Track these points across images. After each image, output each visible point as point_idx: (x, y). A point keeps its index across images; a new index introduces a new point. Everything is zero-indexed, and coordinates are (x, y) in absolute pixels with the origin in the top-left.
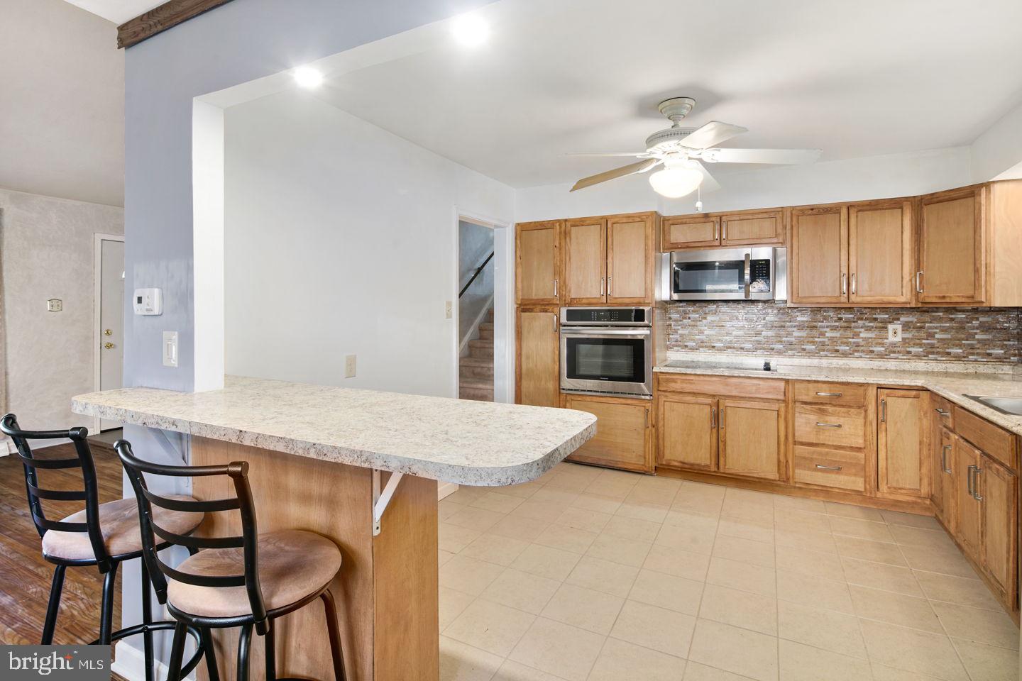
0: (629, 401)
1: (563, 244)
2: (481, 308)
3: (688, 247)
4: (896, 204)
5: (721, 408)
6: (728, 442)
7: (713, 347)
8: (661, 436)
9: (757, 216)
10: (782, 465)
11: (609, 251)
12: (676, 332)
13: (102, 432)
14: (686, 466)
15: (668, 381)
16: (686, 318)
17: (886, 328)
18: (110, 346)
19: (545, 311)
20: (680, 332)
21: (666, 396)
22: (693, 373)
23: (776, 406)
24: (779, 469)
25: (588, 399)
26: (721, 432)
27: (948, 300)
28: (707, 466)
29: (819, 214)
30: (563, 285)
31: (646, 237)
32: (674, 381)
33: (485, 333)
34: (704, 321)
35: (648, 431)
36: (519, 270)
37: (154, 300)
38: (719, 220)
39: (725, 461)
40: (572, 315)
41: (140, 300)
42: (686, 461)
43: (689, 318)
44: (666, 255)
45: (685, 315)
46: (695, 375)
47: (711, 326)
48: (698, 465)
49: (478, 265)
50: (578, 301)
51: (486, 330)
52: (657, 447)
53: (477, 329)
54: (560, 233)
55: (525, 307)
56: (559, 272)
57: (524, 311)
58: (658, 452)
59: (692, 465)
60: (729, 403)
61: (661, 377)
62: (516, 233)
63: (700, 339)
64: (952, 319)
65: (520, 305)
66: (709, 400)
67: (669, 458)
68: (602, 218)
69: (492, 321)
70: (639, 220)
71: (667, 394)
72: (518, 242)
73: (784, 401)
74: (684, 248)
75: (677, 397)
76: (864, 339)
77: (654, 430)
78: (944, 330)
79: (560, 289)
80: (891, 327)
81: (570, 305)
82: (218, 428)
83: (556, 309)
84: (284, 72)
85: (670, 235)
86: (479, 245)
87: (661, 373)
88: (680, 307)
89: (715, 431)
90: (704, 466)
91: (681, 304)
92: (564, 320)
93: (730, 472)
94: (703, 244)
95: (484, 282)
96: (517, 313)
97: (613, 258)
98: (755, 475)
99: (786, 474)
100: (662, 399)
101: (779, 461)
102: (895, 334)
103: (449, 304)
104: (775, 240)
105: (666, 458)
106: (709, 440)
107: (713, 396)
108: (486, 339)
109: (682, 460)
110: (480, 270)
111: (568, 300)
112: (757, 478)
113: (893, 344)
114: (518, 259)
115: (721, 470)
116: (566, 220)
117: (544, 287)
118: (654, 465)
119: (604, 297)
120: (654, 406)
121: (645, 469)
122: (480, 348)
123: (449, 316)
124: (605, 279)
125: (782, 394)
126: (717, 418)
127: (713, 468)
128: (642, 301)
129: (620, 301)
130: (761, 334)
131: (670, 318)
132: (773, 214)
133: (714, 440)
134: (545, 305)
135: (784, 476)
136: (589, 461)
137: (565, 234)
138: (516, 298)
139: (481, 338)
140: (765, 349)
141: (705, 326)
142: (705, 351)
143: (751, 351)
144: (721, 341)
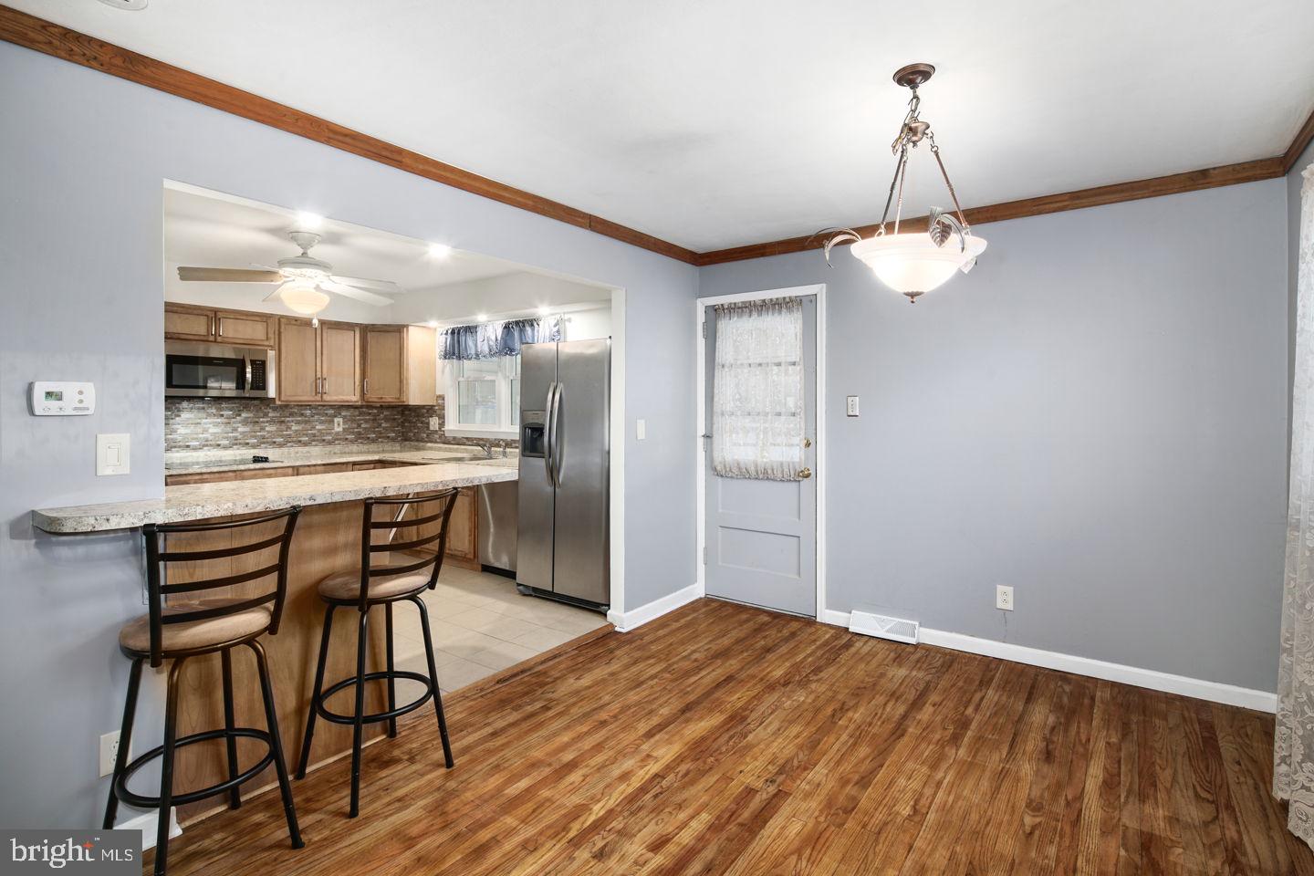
4: (349, 326)
7: (188, 446)
9: (252, 318)
17: (333, 421)
27: (383, 400)
29: (301, 325)
34: (177, 418)
38: (213, 316)
47: (186, 424)
64: (370, 414)
76: (319, 430)
78: (366, 421)
80: (336, 420)
94: (197, 338)
102: (339, 425)
104: (266, 343)
113: (337, 433)
132: (265, 319)
140: (240, 444)
141: (179, 424)
142: (178, 452)
143: (225, 448)
144: (196, 439)
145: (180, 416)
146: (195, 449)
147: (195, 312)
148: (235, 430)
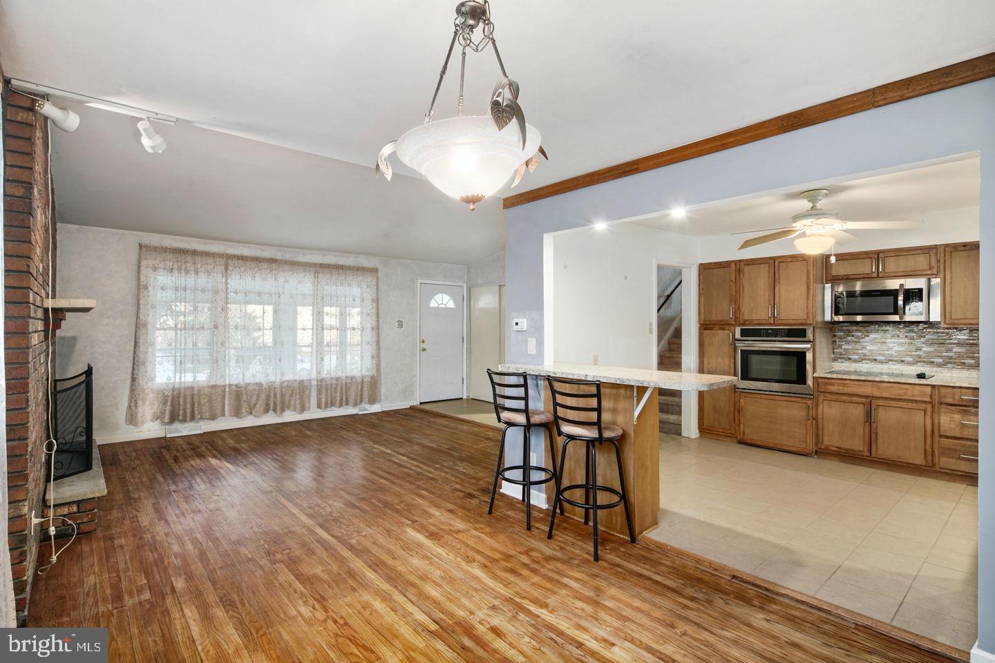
0: (793, 399)
1: (738, 279)
2: (669, 327)
3: (848, 279)
5: (873, 407)
6: (880, 433)
7: (876, 360)
8: (820, 426)
9: (912, 253)
10: (930, 454)
11: (776, 284)
12: (840, 347)
13: (421, 403)
14: (842, 451)
15: (826, 384)
16: (849, 336)
18: (424, 350)
19: (723, 329)
20: (843, 347)
21: (825, 396)
22: (848, 378)
23: (923, 406)
24: (925, 457)
25: (758, 396)
26: (874, 426)
28: (861, 451)
30: (738, 310)
31: (808, 273)
32: (832, 384)
33: (673, 347)
34: (867, 338)
35: (809, 422)
36: (702, 299)
37: (524, 323)
38: (876, 257)
39: (877, 449)
40: (744, 333)
41: (517, 324)
42: (842, 447)
43: (853, 336)
44: (828, 286)
45: (849, 333)
46: (850, 380)
47: (874, 342)
48: (853, 450)
49: (668, 293)
50: (751, 322)
51: (674, 344)
52: (817, 435)
53: (667, 343)
54: (736, 270)
55: (706, 326)
56: (735, 299)
57: (705, 329)
58: (818, 439)
59: (848, 450)
60: (880, 402)
61: (820, 381)
62: (699, 270)
63: (862, 353)
65: (703, 325)
66: (863, 400)
67: (828, 444)
68: (771, 258)
69: (680, 337)
70: (801, 259)
71: (826, 394)
72: (701, 278)
73: (931, 403)
74: (845, 279)
75: (834, 397)
77: (814, 422)
79: (735, 313)
81: (743, 325)
82: (576, 374)
83: (732, 328)
84: (591, 226)
85: (831, 270)
86: (667, 278)
87: (820, 378)
88: (844, 326)
89: (867, 424)
90: (858, 451)
91: (845, 325)
92: (738, 335)
93: (881, 457)
94: (862, 276)
95: (672, 306)
96: (700, 330)
97: (779, 289)
98: (904, 461)
99: (932, 461)
100: (821, 398)
101: (925, 450)
103: (651, 324)
104: (929, 272)
105: (824, 443)
106: (862, 431)
107: (867, 397)
108: (674, 351)
109: (839, 446)
110: (669, 297)
111: (742, 321)
112: (906, 463)
114: (701, 291)
115: (873, 455)
116: (740, 261)
117: (724, 311)
118: (814, 449)
119: (772, 319)
120: (814, 403)
121: (807, 451)
122: (669, 358)
123: (651, 332)
124: (773, 306)
125: (929, 397)
126: (869, 416)
127: (866, 453)
128: (804, 322)
129: (785, 322)
130: (921, 350)
131: (835, 336)
132: (926, 251)
133: (867, 431)
134: (723, 325)
135: (930, 463)
136: (759, 443)
137: (739, 271)
138: (700, 319)
139: (670, 350)
140: (924, 362)
141: (868, 342)
142: (867, 363)
143: (909, 363)
144: (883, 355)
145: (868, 336)
146: (881, 362)
147: (861, 257)
148: (919, 349)
